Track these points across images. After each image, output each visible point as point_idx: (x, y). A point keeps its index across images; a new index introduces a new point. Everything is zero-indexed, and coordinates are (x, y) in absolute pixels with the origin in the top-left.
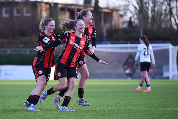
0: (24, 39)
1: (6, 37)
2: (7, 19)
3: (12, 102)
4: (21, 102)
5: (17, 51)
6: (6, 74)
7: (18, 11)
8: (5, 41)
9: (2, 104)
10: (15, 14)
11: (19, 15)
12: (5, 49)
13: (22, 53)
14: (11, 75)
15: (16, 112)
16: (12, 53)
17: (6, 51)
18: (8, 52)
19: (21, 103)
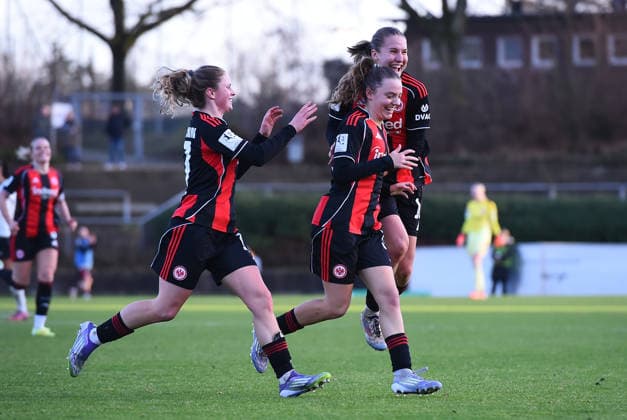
0: (607, 150)
1: (543, 142)
2: (549, 75)
3: (566, 377)
4: (604, 376)
5: (582, 193)
6: (545, 276)
7: (587, 48)
8: (540, 155)
9: (534, 382)
10: (577, 58)
11: (590, 62)
12: (539, 186)
13: (601, 198)
14: (561, 277)
15: (586, 412)
16: (567, 199)
17: (545, 193)
18: (553, 195)
19: (602, 379)
